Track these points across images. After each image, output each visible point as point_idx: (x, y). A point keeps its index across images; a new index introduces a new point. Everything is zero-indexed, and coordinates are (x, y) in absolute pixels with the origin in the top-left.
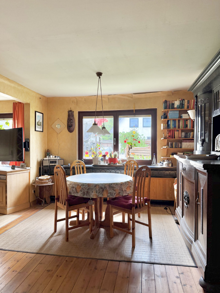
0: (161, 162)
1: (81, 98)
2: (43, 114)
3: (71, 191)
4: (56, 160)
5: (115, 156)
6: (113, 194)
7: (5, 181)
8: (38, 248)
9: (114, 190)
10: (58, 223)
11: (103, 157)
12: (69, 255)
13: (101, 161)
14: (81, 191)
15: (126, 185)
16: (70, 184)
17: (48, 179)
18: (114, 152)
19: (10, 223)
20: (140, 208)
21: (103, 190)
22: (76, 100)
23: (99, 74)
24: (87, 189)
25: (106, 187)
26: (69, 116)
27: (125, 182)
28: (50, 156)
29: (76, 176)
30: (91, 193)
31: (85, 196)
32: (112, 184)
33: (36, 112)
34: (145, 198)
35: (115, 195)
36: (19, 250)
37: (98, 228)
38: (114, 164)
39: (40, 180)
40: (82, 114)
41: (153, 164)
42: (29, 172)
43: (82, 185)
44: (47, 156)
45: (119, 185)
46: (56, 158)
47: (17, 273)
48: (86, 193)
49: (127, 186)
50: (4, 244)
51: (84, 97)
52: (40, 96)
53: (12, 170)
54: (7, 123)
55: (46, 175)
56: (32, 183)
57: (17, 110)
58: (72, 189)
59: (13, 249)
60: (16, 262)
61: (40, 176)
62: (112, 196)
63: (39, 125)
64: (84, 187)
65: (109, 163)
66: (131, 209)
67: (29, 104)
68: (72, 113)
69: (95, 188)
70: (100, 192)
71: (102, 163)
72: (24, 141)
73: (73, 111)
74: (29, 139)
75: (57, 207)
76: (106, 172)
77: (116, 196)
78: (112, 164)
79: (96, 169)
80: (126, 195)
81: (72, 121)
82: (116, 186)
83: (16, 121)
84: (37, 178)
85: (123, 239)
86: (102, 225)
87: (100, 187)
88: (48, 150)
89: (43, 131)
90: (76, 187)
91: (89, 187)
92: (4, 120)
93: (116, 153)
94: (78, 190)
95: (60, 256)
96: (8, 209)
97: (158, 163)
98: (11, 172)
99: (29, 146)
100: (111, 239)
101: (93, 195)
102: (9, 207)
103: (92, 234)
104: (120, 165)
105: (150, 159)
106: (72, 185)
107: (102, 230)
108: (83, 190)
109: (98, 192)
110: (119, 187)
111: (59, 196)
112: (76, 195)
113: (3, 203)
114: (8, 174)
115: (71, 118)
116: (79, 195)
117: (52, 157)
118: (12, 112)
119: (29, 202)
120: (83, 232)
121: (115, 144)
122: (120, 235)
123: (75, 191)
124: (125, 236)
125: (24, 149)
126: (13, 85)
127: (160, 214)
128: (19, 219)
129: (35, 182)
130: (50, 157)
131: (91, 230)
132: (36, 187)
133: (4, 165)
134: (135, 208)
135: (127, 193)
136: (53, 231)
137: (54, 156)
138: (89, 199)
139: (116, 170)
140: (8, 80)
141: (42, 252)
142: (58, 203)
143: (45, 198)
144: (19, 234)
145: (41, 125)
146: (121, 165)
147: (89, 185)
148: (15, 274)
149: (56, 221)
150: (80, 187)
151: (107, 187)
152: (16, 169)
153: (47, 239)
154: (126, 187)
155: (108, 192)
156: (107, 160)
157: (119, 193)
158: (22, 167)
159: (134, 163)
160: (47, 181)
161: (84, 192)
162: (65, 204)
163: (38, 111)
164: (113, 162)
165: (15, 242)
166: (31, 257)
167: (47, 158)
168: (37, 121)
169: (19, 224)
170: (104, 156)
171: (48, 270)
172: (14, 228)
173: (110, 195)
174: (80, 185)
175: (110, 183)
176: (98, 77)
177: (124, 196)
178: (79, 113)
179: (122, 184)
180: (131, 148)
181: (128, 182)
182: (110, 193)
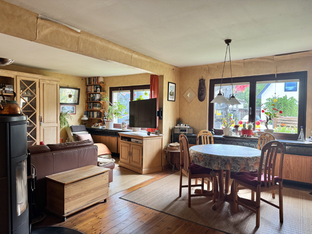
0: (310, 137)
1: (213, 65)
2: (175, 84)
3: (194, 160)
4: (186, 129)
5: (250, 127)
6: (237, 168)
7: (141, 145)
8: (163, 208)
9: (239, 165)
10: (183, 189)
11: (235, 128)
12: (189, 220)
13: (233, 132)
14: (203, 161)
15: (253, 160)
16: (193, 153)
17: (178, 147)
18: (249, 122)
19: (144, 182)
20: (268, 187)
21: (226, 164)
22: (208, 68)
23: (228, 41)
24: (209, 159)
25: (229, 160)
26: (200, 84)
27: (253, 157)
28: (180, 124)
29: (202, 146)
30: (213, 164)
31: (207, 167)
32: (235, 158)
33: (169, 83)
34: (275, 177)
35: (239, 169)
36: (148, 206)
37: (223, 201)
38: (247, 136)
39: (171, 146)
40: (214, 82)
41: (300, 138)
42: (162, 139)
43: (204, 155)
44: (178, 125)
45: (245, 160)
46: (186, 127)
47: (143, 223)
48: (208, 163)
49: (256, 161)
50: (137, 199)
51: (216, 64)
52: (173, 67)
53: (148, 136)
54: (146, 94)
55: (176, 143)
56: (164, 149)
57: (153, 81)
58: (194, 158)
59: (143, 204)
60: (143, 215)
61: (172, 143)
62: (236, 171)
63: (171, 95)
64: (206, 157)
65: (242, 135)
66: (257, 187)
67: (162, 76)
68: (203, 82)
69: (217, 159)
70: (222, 165)
71: (234, 135)
72: (158, 110)
73: (204, 79)
74: (162, 108)
75: (182, 173)
76: (237, 144)
77: (240, 171)
78: (245, 136)
79: (227, 140)
80: (254, 171)
81: (202, 90)
82: (241, 161)
83: (153, 92)
84: (169, 145)
85: (247, 217)
86: (227, 198)
87: (222, 159)
88: (179, 118)
89: (175, 101)
90: (199, 156)
91: (211, 158)
92: (143, 90)
93: (251, 124)
94: (200, 159)
95: (181, 219)
96: (143, 170)
97: (306, 139)
98: (147, 137)
99: (162, 115)
100: (235, 214)
101: (215, 167)
102: (144, 168)
103: (215, 205)
104: (255, 138)
105: (297, 133)
106: (195, 154)
107: (227, 203)
108: (205, 160)
109: (220, 165)
110: (244, 161)
111: (184, 163)
112: (198, 164)
113: (140, 164)
114: (144, 139)
115: (202, 86)
116: (201, 164)
117: (182, 126)
118: (150, 84)
119: (162, 166)
120: (206, 202)
121: (250, 114)
122: (245, 212)
123: (198, 161)
124: (251, 214)
125: (158, 117)
126: (148, 60)
127: (303, 199)
128: (151, 179)
129: (166, 148)
130: (181, 126)
131: (214, 202)
132: (167, 153)
133: (142, 131)
134: (261, 186)
135: (255, 169)
136: (178, 196)
137: (184, 125)
138: (211, 170)
139: (250, 143)
140: (145, 56)
141: (166, 212)
142: (182, 169)
143: (175, 164)
144: (149, 193)
145: (173, 95)
146: (257, 138)
147: (211, 156)
148: (142, 224)
149: (181, 187)
150: (202, 157)
151: (231, 160)
152: (151, 135)
153: (172, 202)
154: (254, 163)
155: (231, 165)
156: (240, 131)
157: (245, 168)
158: (156, 133)
159: (270, 137)
160: (177, 148)
161: (206, 162)
162: (188, 172)
163: (171, 82)
164: (246, 133)
165: (145, 199)
166: (156, 214)
167: (178, 127)
168: (170, 91)
169: (150, 184)
170: (237, 127)
171: (168, 228)
172: (146, 187)
173: (234, 169)
174: (202, 155)
175: (234, 157)
176: (227, 45)
177: (250, 172)
178: (211, 81)
179: (248, 159)
180: (270, 119)
181: (256, 157)
182: (234, 167)
